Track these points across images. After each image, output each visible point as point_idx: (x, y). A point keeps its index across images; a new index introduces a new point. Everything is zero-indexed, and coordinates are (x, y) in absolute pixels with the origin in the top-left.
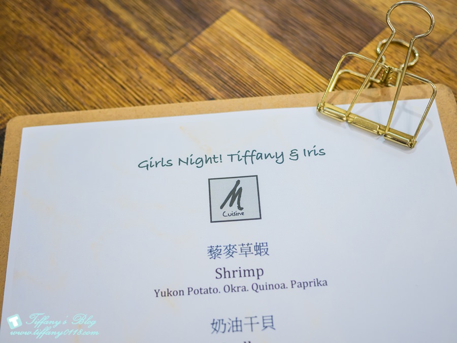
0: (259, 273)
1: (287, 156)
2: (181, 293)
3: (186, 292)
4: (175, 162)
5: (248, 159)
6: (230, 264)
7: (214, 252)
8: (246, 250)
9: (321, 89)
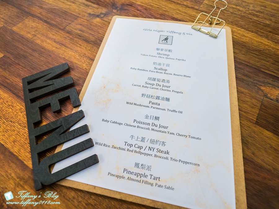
0: (168, 55)
1: (182, 34)
2: (147, 55)
3: (149, 56)
4: (153, 30)
5: (172, 33)
6: (161, 52)
7: (158, 49)
8: (166, 50)
9: (193, 22)
